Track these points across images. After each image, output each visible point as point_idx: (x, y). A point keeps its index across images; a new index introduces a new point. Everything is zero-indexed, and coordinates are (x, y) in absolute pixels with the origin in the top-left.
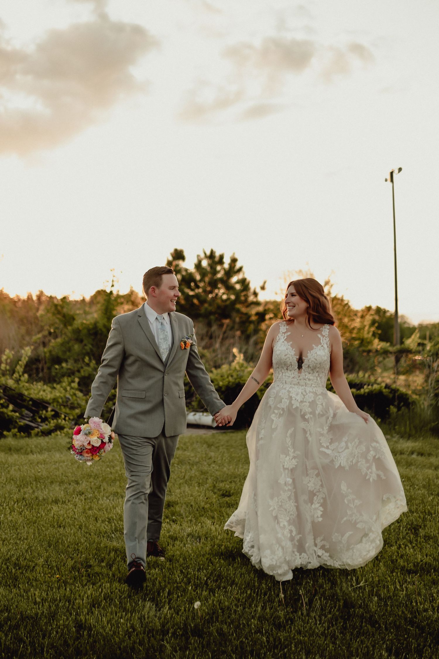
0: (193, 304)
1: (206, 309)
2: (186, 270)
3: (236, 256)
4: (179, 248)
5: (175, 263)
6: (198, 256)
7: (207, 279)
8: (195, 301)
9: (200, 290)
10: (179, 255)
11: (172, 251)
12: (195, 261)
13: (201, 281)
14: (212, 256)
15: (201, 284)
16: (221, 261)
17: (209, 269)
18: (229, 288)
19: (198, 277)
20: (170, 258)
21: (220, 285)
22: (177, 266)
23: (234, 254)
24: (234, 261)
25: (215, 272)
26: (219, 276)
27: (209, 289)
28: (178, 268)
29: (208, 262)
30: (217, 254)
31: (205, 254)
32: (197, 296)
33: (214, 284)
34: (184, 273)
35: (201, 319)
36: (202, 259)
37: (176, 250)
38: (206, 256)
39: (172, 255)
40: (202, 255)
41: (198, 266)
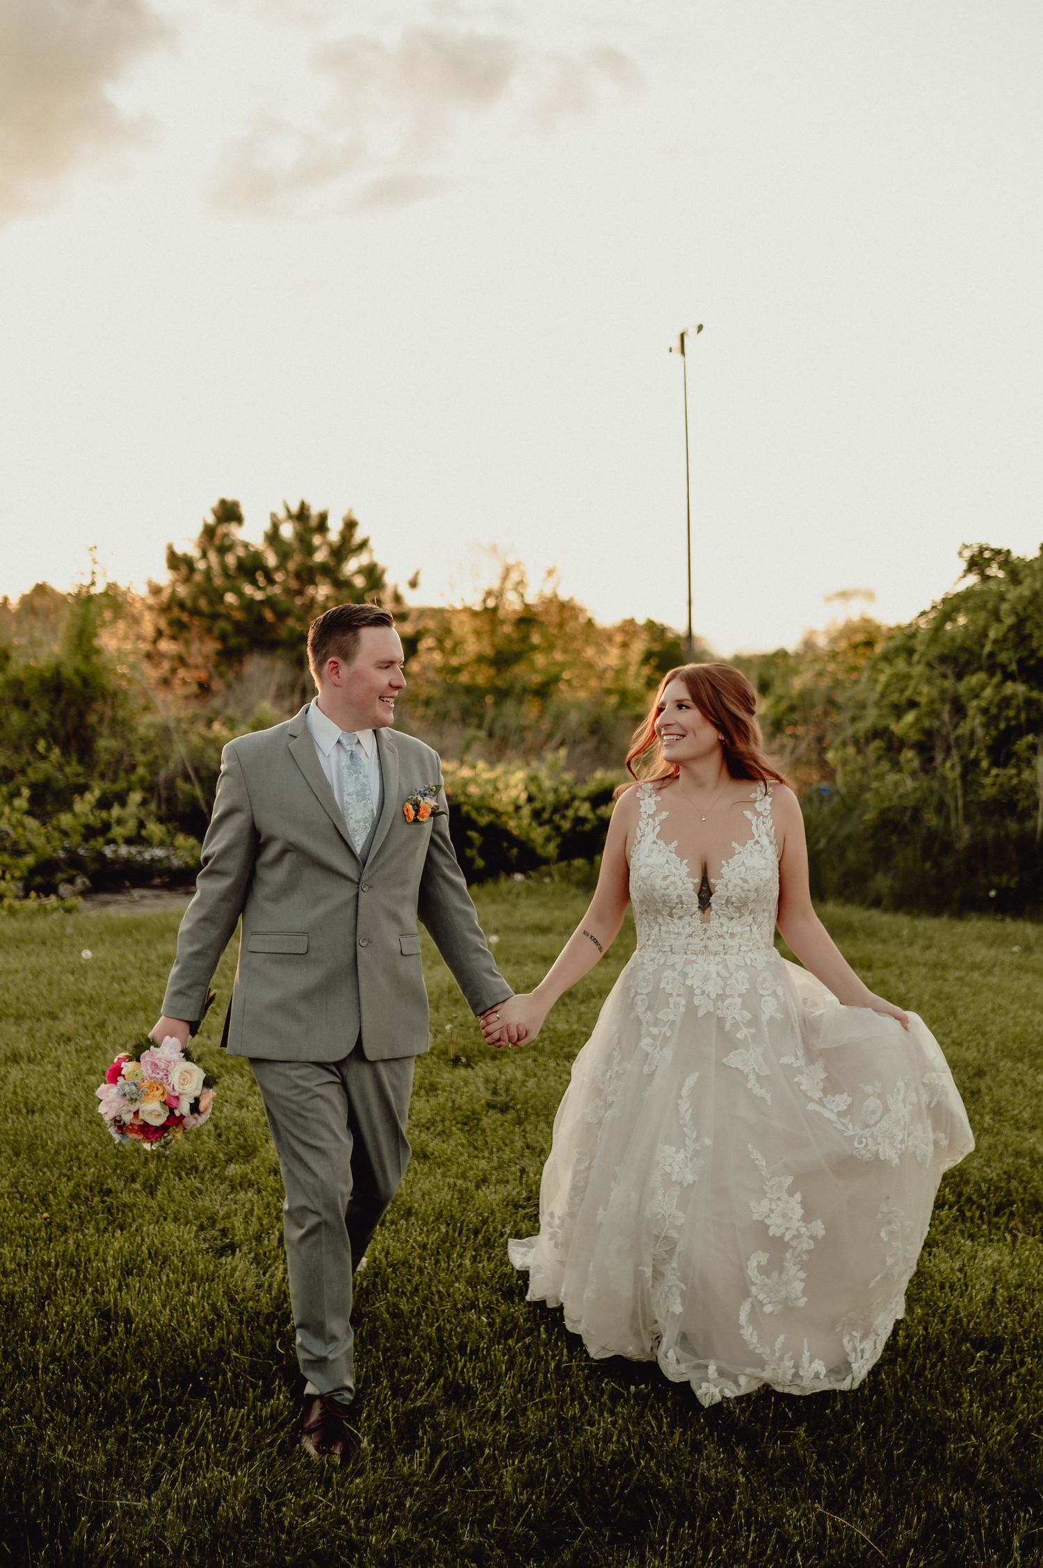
0: (261, 620)
1: (292, 631)
2: (246, 546)
3: (357, 516)
4: (229, 497)
5: (223, 529)
6: (273, 516)
7: (292, 566)
8: (269, 615)
9: (277, 590)
10: (229, 513)
11: (214, 503)
12: (267, 526)
13: (277, 569)
14: (301, 516)
15: (279, 577)
16: (322, 527)
17: (296, 545)
18: (341, 584)
19: (271, 560)
20: (211, 520)
21: (318, 578)
22: (226, 535)
23: (350, 511)
24: (350, 525)
25: (309, 550)
26: (320, 557)
27: (294, 584)
28: (227, 543)
29: (295, 528)
30: (315, 511)
31: (288, 511)
32: (269, 602)
33: (307, 575)
34: (241, 552)
35: (280, 652)
36: (281, 522)
37: (223, 503)
38: (290, 516)
39: (215, 512)
40: (282, 514)
41: (273, 537)
